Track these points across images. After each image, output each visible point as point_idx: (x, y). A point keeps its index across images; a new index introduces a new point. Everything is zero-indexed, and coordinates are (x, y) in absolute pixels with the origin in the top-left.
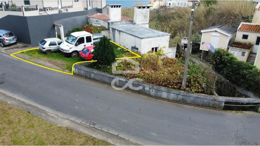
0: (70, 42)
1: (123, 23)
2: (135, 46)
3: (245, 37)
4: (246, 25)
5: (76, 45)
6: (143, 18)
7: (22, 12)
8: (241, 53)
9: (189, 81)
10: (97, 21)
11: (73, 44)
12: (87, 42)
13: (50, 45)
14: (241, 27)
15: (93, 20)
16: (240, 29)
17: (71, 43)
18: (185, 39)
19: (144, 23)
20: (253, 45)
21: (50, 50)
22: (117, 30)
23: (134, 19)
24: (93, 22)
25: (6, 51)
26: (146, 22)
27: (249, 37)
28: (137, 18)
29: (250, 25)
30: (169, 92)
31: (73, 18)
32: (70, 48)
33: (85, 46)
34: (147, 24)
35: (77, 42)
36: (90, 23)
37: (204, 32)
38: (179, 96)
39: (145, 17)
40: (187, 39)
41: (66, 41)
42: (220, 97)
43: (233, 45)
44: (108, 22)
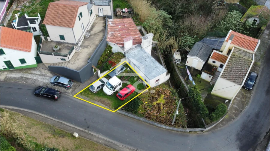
0: (109, 88)
1: (134, 50)
4: (216, 53)
8: (208, 76)
13: (97, 89)
14: (212, 55)
16: (211, 57)
19: (149, 45)
21: (98, 91)
22: (132, 62)
24: (111, 44)
27: (216, 63)
28: (144, 45)
33: (118, 88)
34: (151, 45)
36: (109, 45)
40: (178, 54)
41: (106, 85)
42: (188, 129)
43: (205, 71)
44: (125, 51)
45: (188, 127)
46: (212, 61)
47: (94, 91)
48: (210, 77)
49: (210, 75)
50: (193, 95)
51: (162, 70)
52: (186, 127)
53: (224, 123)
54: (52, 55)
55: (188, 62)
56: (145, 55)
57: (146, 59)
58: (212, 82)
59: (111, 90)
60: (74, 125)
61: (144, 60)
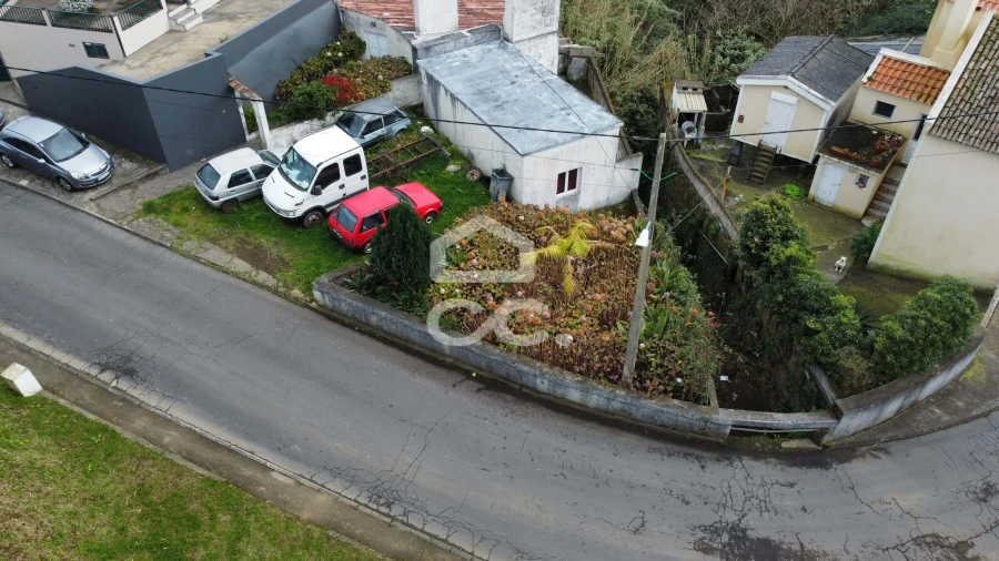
0: (294, 180)
1: (466, 43)
2: (504, 166)
3: (884, 109)
4: (896, 61)
5: (315, 192)
6: (539, 16)
7: (114, 34)
8: (854, 177)
9: (642, 365)
10: (374, 25)
11: (306, 190)
12: (348, 173)
13: (230, 185)
14: (875, 72)
15: (358, 19)
16: (870, 79)
17: (298, 183)
18: (685, 89)
19: (541, 32)
20: (905, 140)
21: (235, 199)
22: (446, 91)
23: (506, 21)
24: (359, 24)
25: (98, 205)
26: (550, 29)
27: (895, 111)
28: (516, 23)
29: (910, 65)
30: (585, 391)
31: (288, 31)
32: (297, 205)
33: (342, 187)
34: (553, 33)
35: (315, 184)
36: (349, 30)
37: (746, 86)
38: (612, 403)
39: (543, 12)
40: (690, 90)
41: (281, 170)
42: (722, 411)
43: (835, 149)
44: (414, 42)
45: (725, 402)
46: (873, 105)
47: (215, 192)
48: (862, 181)
49: (862, 170)
50: (766, 238)
51: (594, 118)
52: (715, 402)
53: (960, 404)
54: (45, 24)
55: (741, 119)
56: (515, 64)
57: (515, 80)
58: (874, 216)
59: (299, 188)
60: (48, 342)
61: (508, 82)
